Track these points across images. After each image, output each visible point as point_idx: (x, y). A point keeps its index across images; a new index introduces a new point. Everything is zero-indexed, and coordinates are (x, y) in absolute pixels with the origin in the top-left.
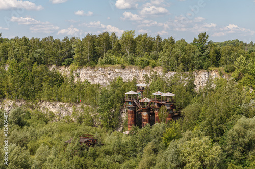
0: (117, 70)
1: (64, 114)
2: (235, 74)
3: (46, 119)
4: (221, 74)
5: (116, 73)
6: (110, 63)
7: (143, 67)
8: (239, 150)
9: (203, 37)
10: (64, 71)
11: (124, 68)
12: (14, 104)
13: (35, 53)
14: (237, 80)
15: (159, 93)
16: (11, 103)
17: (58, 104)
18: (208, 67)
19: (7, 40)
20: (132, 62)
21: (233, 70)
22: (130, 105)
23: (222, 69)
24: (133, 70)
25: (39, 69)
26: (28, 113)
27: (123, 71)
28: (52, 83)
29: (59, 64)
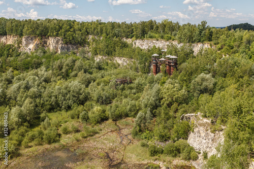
0: (154, 41)
1: (125, 64)
2: (219, 46)
3: (116, 66)
4: (211, 45)
5: (154, 43)
6: (151, 37)
7: (168, 40)
8: (197, 93)
9: (204, 23)
10: (129, 41)
11: (158, 40)
12: (102, 58)
13: (116, 31)
14: (219, 49)
15: (169, 56)
16: (100, 57)
17: (123, 59)
18: (204, 41)
19: (105, 23)
20: (162, 37)
21: (218, 43)
22: (154, 61)
23: (212, 43)
24: (163, 41)
25: (117, 39)
26: (107, 63)
27: (157, 42)
28: (122, 47)
29: (127, 38)
